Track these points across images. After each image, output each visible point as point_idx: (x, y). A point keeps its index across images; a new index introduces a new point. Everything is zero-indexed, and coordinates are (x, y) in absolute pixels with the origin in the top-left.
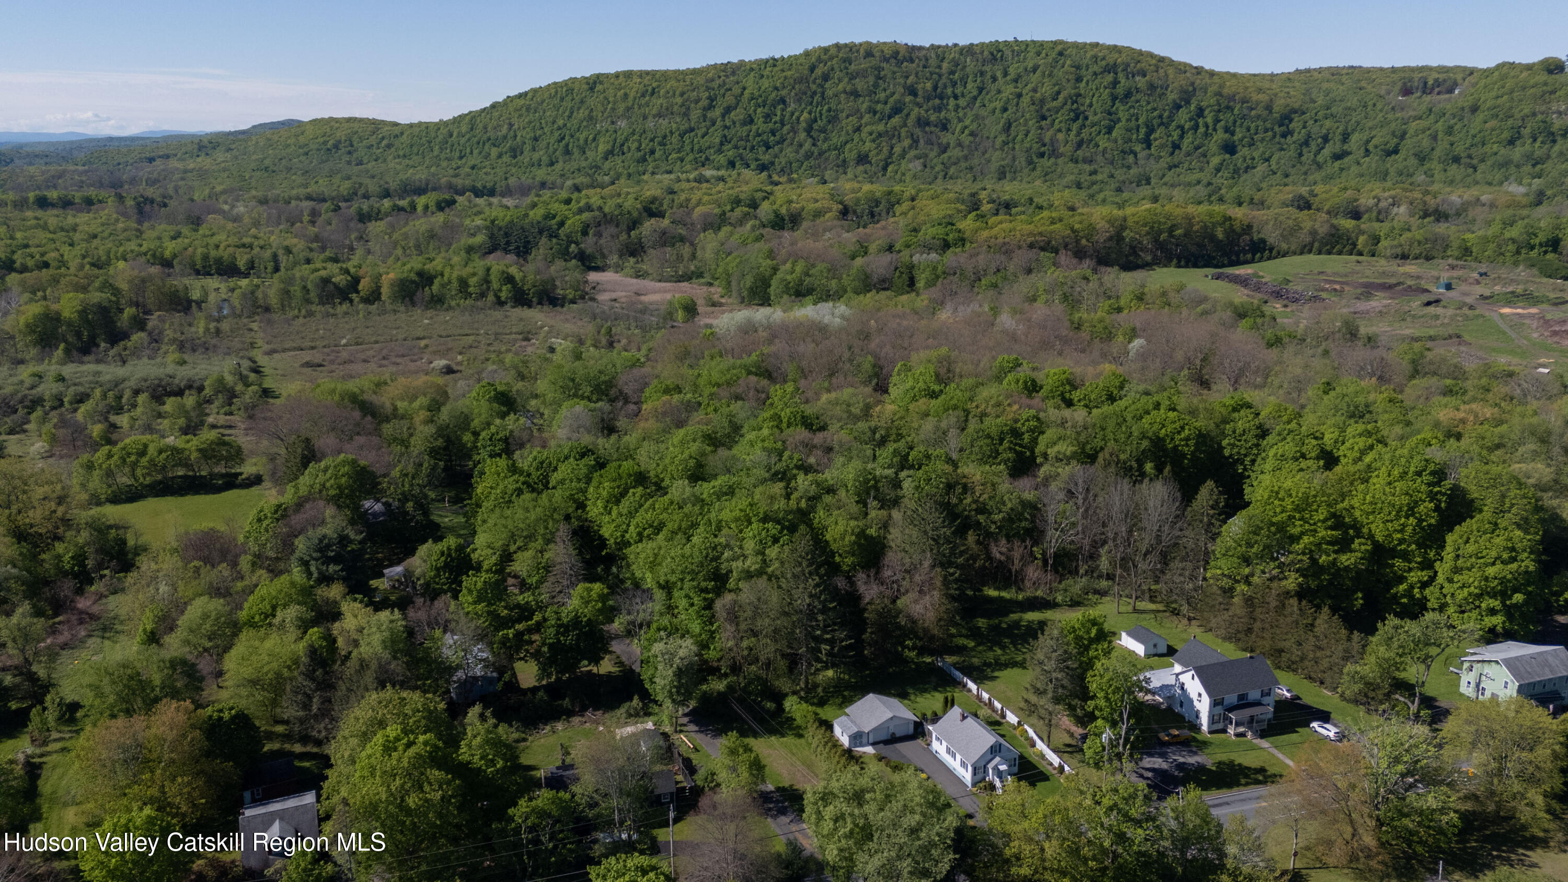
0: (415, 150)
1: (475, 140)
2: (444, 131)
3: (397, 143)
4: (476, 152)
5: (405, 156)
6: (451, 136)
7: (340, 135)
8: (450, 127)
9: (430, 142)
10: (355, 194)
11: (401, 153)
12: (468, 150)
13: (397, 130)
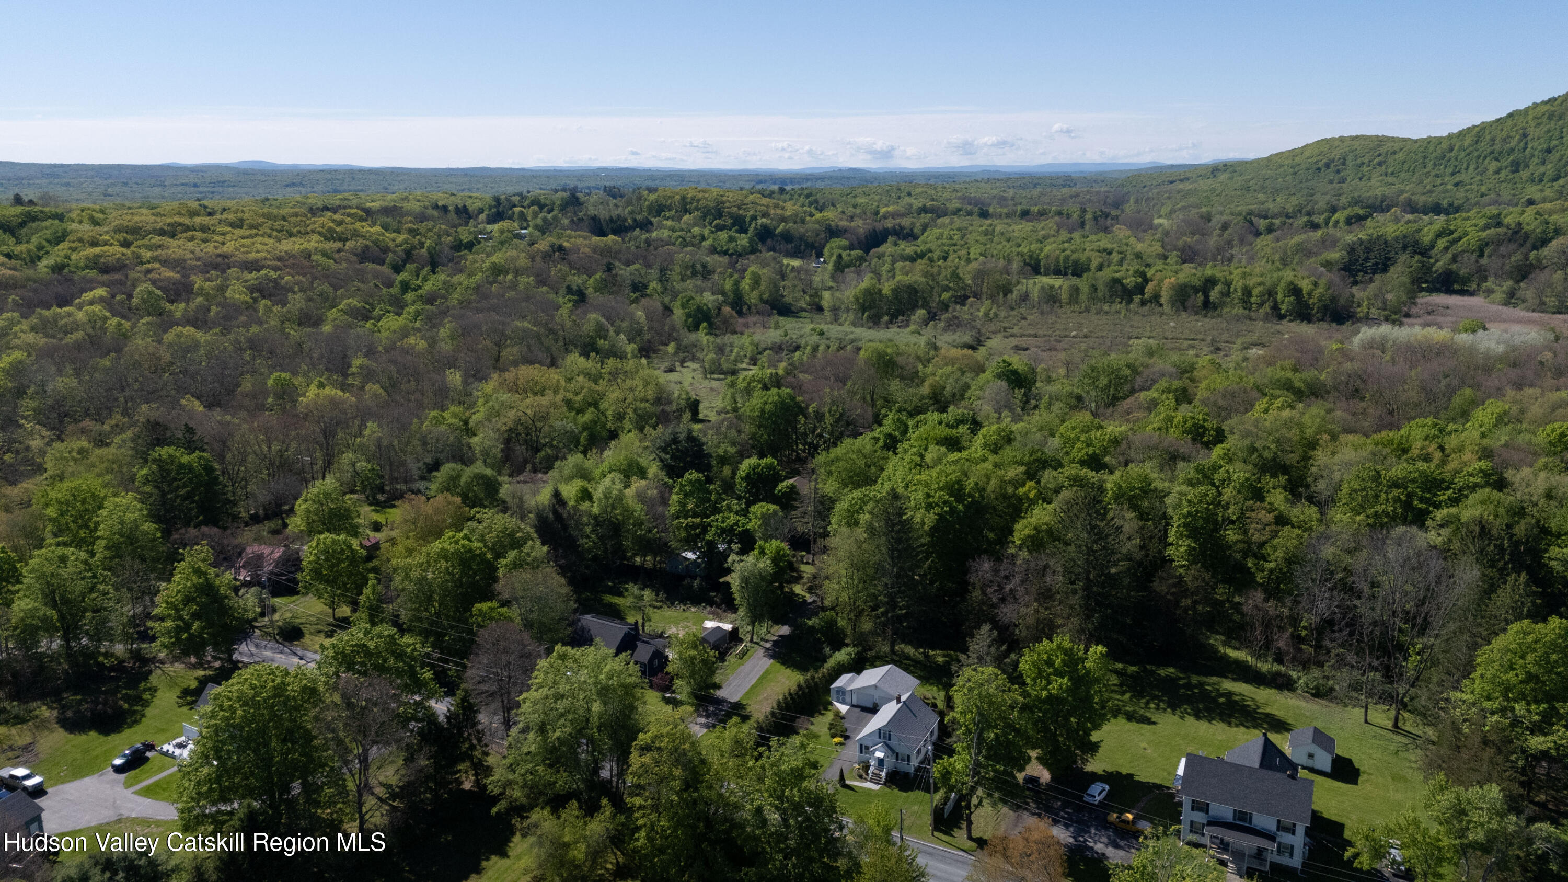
0: (1406, 166)
1: (1476, 154)
2: (1445, 146)
3: (1390, 160)
4: (1472, 167)
5: (1392, 173)
6: (1451, 150)
7: (1336, 154)
8: (1454, 141)
9: (1425, 158)
10: (1300, 211)
11: (1390, 171)
12: (1465, 166)
13: (1397, 146)
